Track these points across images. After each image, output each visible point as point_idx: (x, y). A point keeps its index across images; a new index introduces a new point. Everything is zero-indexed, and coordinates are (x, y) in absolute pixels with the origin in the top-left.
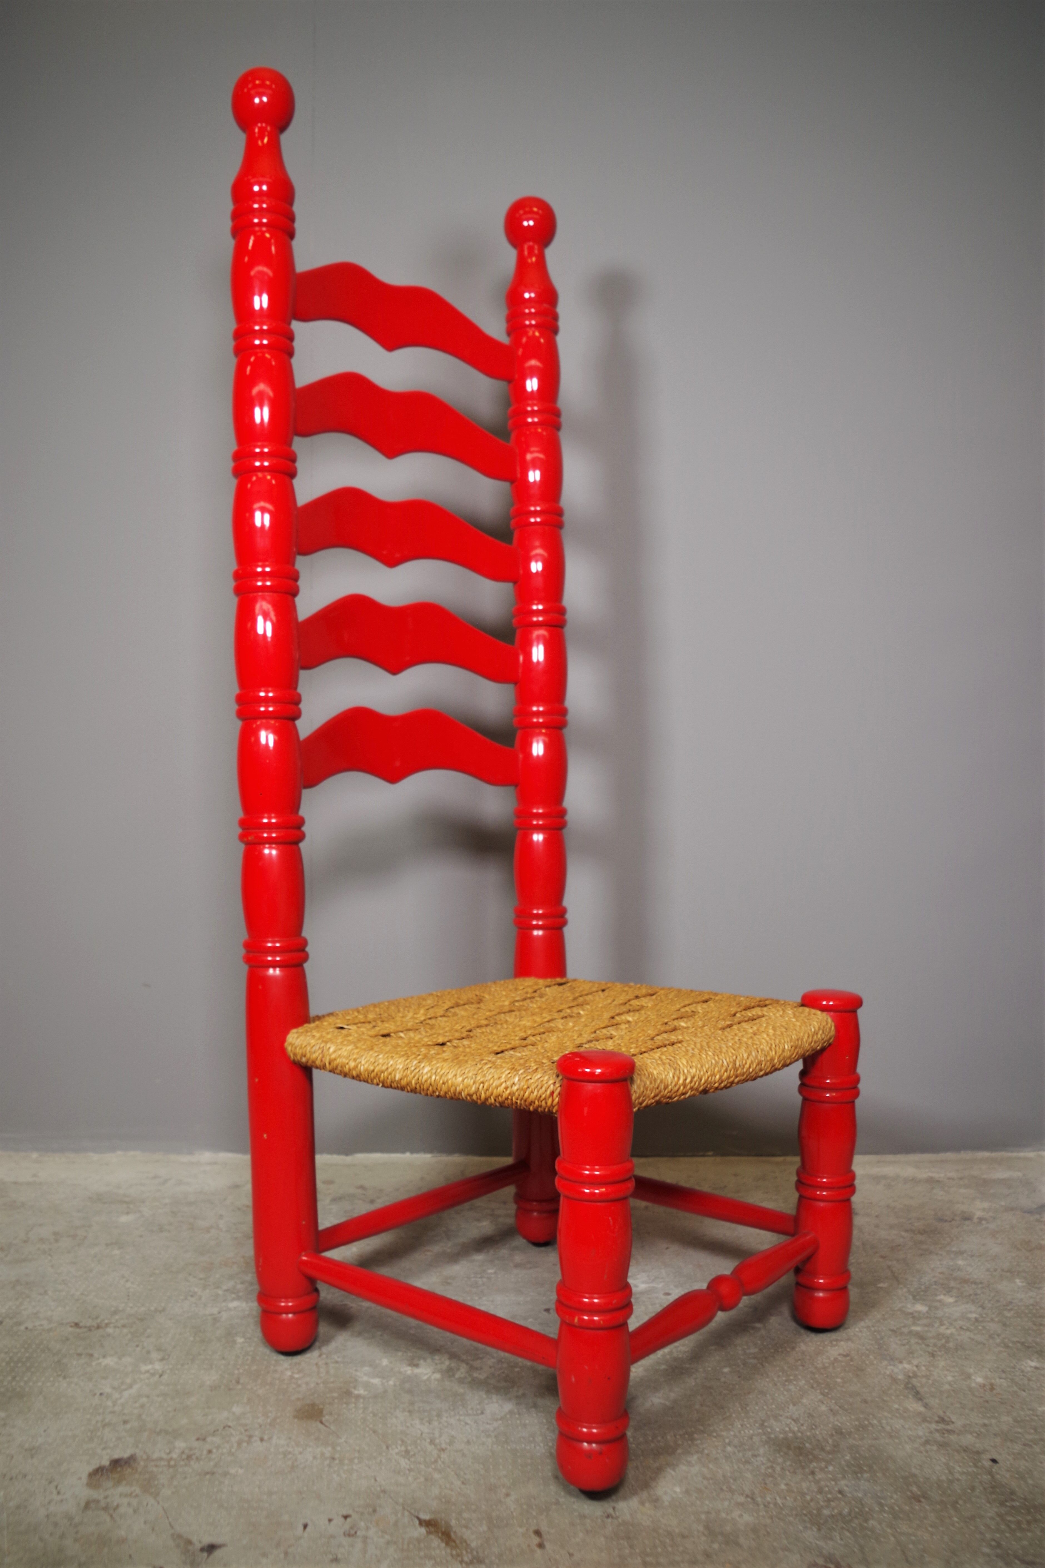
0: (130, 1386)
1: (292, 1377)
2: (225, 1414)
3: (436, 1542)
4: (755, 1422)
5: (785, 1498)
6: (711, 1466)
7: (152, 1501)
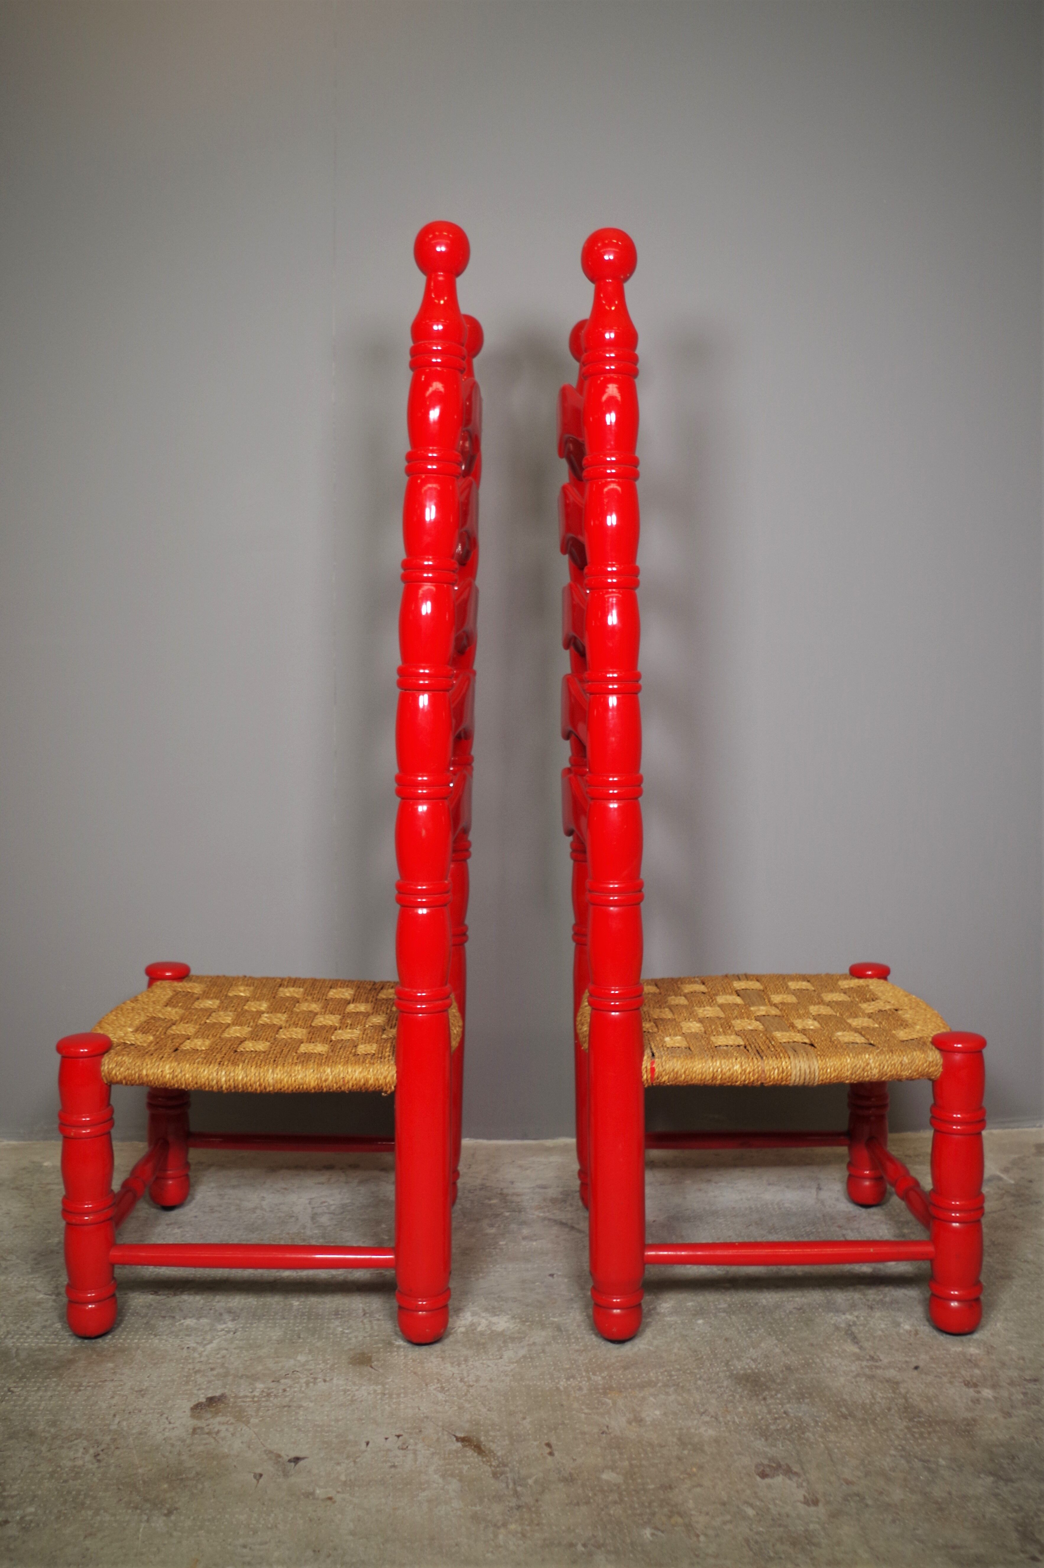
0: (211, 1342)
1: (343, 1332)
2: (292, 1362)
3: (470, 1452)
4: (722, 1362)
5: (742, 1418)
6: (684, 1395)
7: (245, 1428)
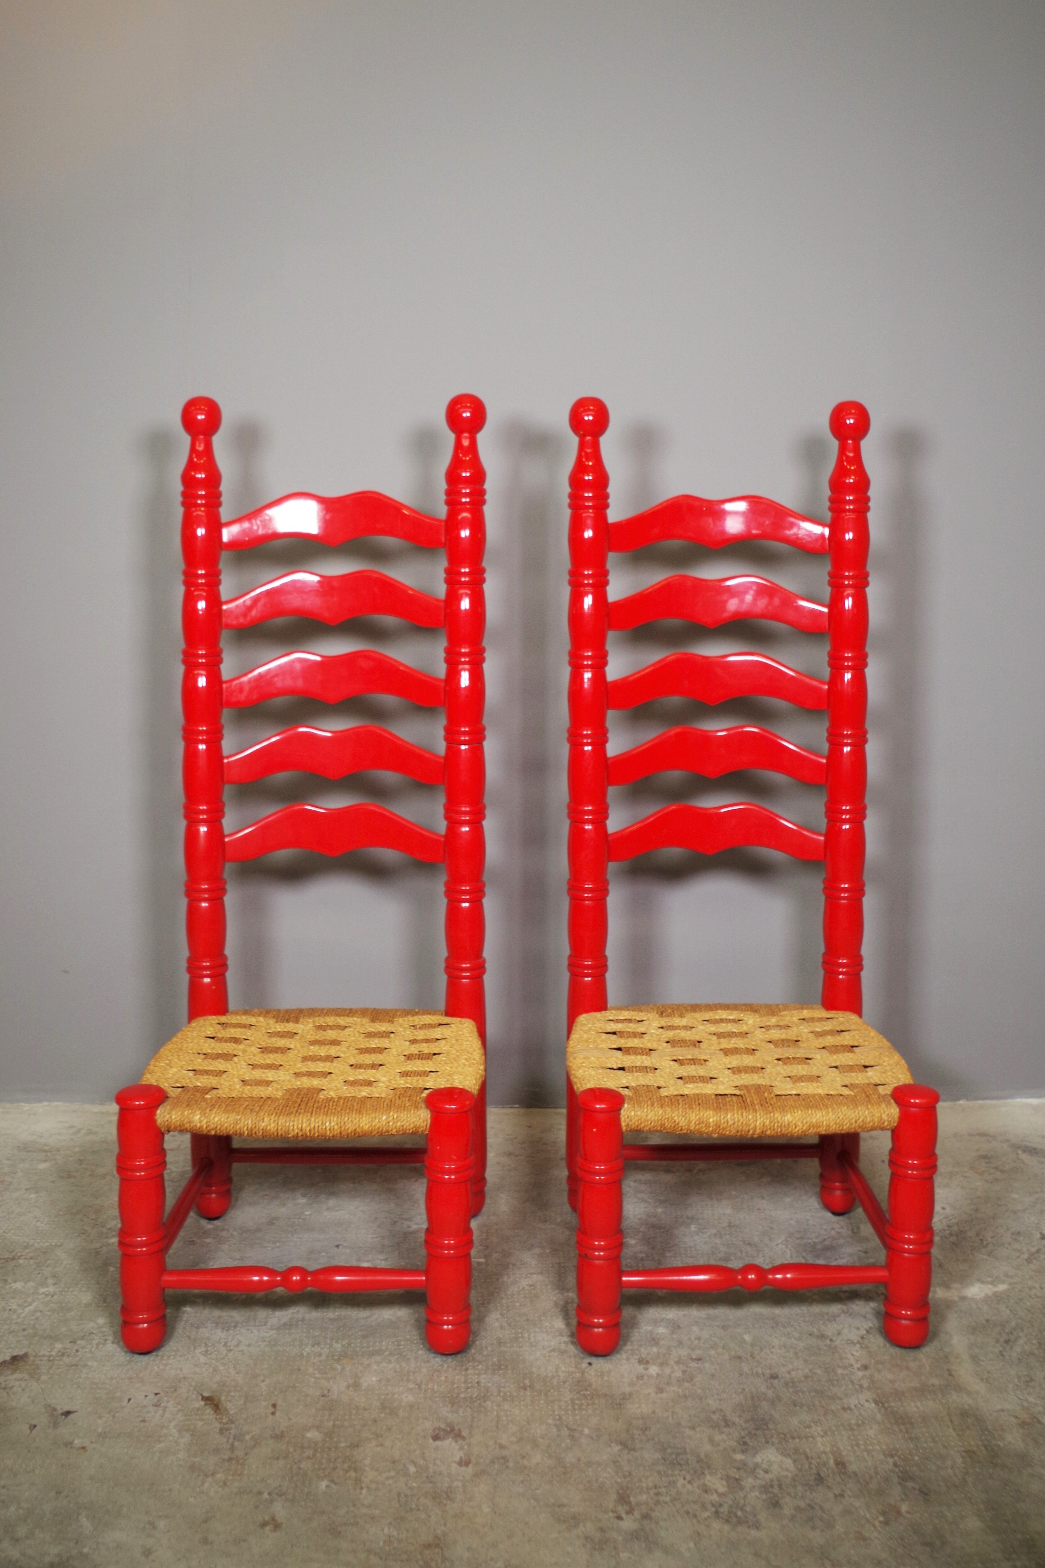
0: (30, 1304)
2: (92, 1324)
3: (209, 1411)
7: (35, 1384)
